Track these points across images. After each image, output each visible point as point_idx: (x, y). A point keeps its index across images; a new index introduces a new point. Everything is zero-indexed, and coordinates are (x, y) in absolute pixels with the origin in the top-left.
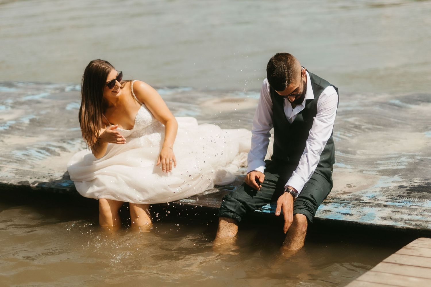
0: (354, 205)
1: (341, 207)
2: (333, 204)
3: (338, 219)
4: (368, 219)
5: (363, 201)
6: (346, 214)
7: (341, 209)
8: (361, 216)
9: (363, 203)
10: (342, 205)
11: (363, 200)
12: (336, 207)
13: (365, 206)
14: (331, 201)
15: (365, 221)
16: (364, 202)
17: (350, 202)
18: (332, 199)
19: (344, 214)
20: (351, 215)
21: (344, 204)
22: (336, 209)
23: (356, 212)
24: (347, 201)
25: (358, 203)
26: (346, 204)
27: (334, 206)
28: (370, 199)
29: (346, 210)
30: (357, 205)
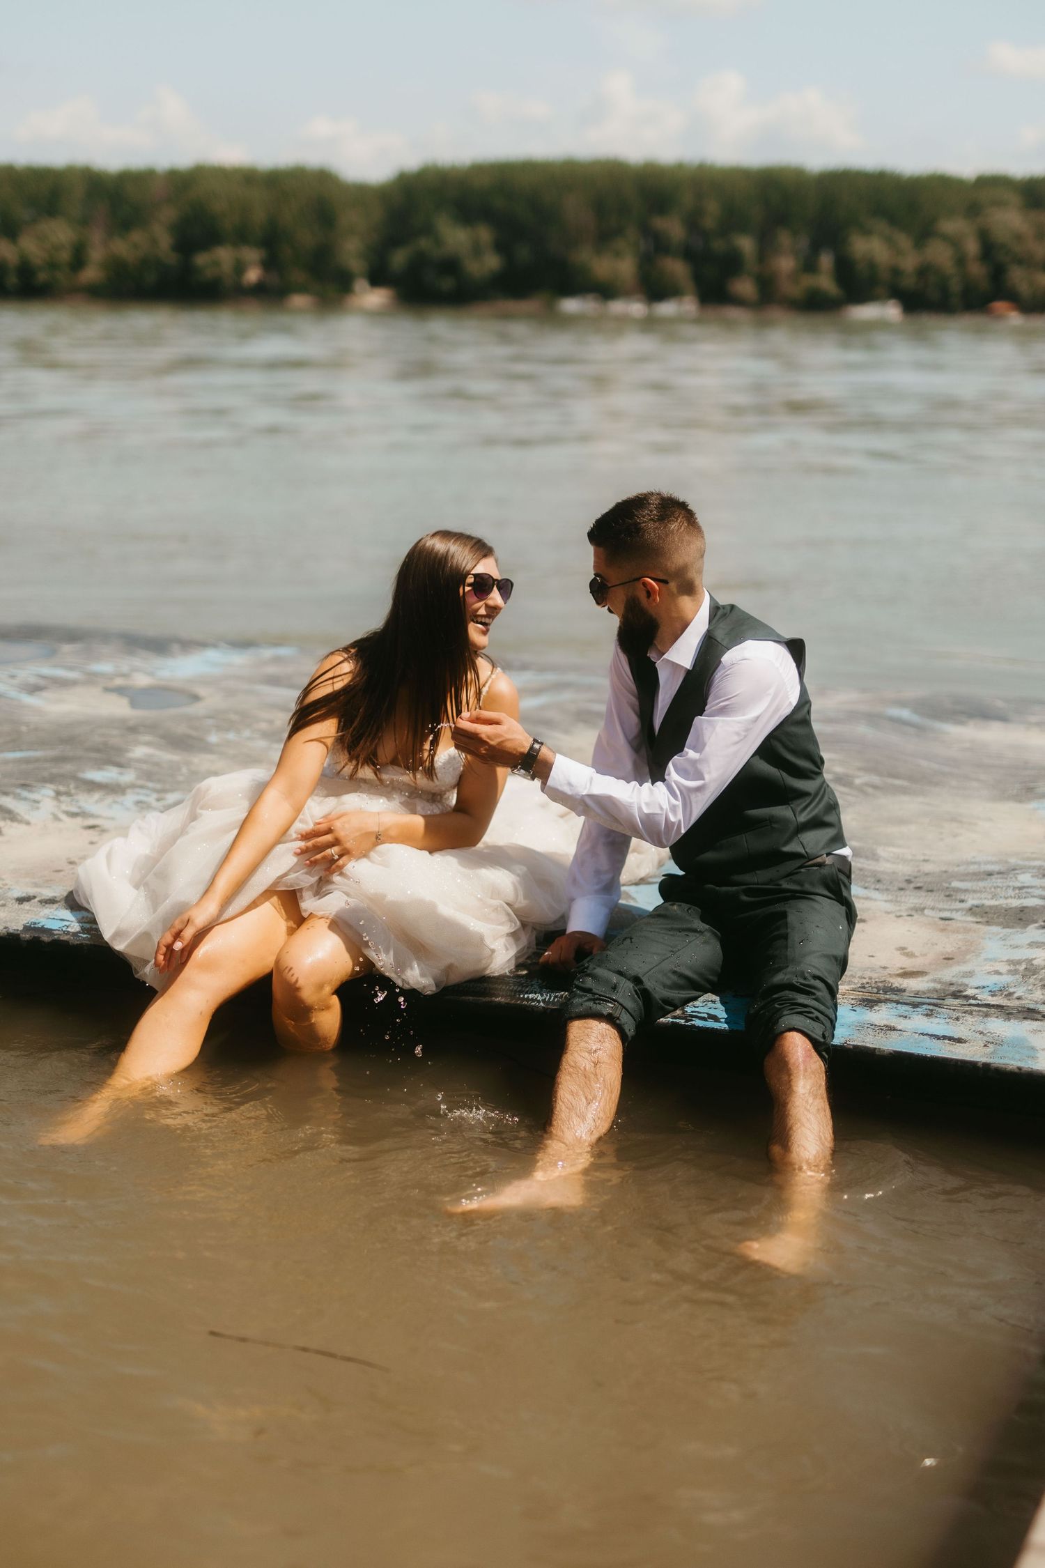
0: (954, 1010)
1: (920, 1016)
2: (889, 1005)
3: (929, 1053)
4: (1017, 1056)
5: (976, 999)
6: (944, 1037)
7: (918, 1022)
8: (991, 1046)
9: (978, 1005)
10: (918, 1009)
11: (974, 998)
12: (906, 1017)
13: (987, 1015)
14: (882, 997)
15: (1012, 1062)
16: (980, 1002)
17: (939, 1001)
18: (881, 992)
19: (937, 1037)
20: (959, 1041)
21: (925, 1006)
22: (906, 1021)
23: (970, 1033)
24: (928, 998)
25: (964, 1005)
26: (931, 1007)
27: (894, 1012)
28: (993, 994)
29: (938, 1026)
30: (965, 1013)
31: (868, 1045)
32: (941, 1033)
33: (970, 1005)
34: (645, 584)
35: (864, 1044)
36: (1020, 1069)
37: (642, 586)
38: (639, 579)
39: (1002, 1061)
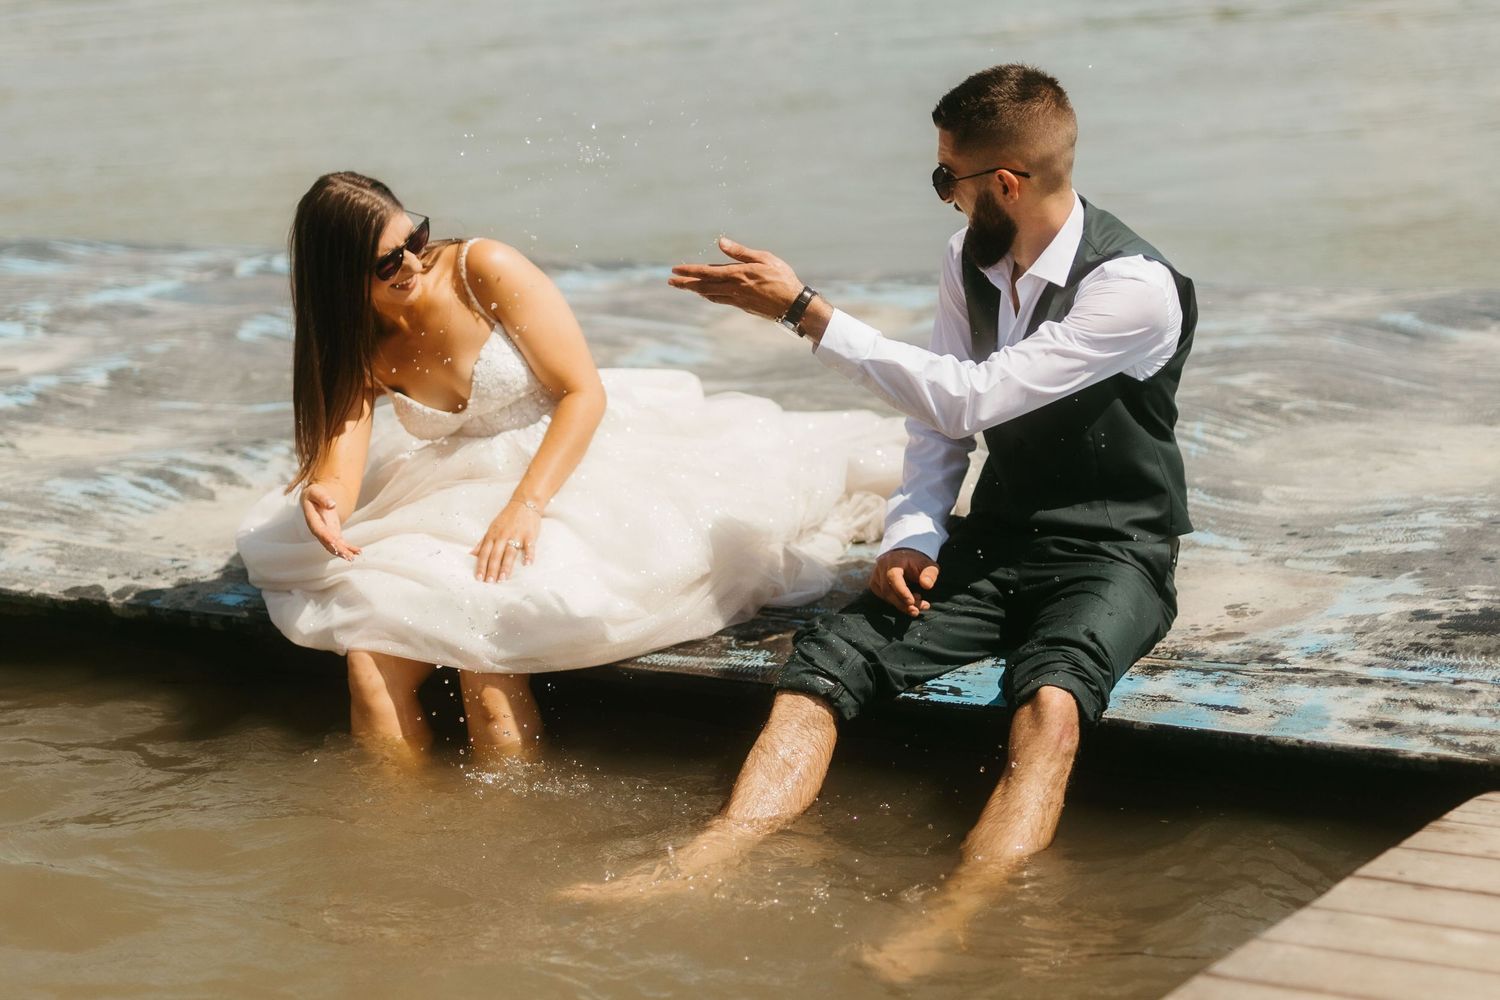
0: (1253, 676)
1: (1209, 684)
2: (1177, 673)
3: (1196, 726)
4: (1304, 727)
5: (1286, 663)
6: (1226, 708)
7: (1202, 691)
8: (1277, 716)
9: (1285, 670)
10: (1210, 676)
11: (1284, 661)
12: (1190, 686)
13: (1291, 681)
14: (1173, 663)
15: (1294, 735)
16: (1288, 666)
17: (1239, 667)
18: (1175, 657)
19: (1217, 708)
20: (1243, 711)
21: (1219, 673)
22: (1190, 690)
23: (1259, 702)
24: (1228, 663)
25: (1269, 670)
26: (1226, 674)
27: (1181, 680)
28: (1310, 656)
29: (1223, 695)
30: (1264, 679)
31: (1126, 718)
32: (1221, 703)
33: (1276, 670)
34: (1001, 177)
35: (1122, 717)
36: (1300, 742)
37: (997, 179)
38: (994, 171)
39: (1283, 734)
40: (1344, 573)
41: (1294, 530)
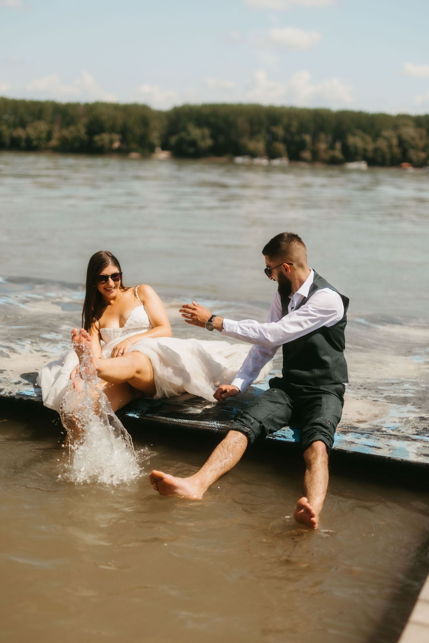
0: (377, 436)
1: (364, 438)
2: (352, 434)
3: (367, 453)
4: (401, 455)
5: (386, 432)
6: (373, 447)
7: (363, 440)
8: (391, 450)
9: (387, 435)
10: (363, 435)
11: (385, 432)
12: (358, 438)
13: (390, 439)
14: (349, 430)
15: (399, 457)
17: (371, 433)
18: (348, 428)
19: (371, 447)
20: (379, 448)
21: (366, 434)
22: (359, 440)
23: (383, 445)
24: (368, 431)
25: (382, 434)
26: (368, 435)
27: (355, 436)
28: (393, 430)
29: (371, 442)
30: (381, 437)
32: (372, 445)
33: (384, 434)
34: (284, 266)
35: (342, 448)
36: (402, 460)
38: (282, 264)
39: (395, 457)
40: (387, 402)
41: (365, 387)
